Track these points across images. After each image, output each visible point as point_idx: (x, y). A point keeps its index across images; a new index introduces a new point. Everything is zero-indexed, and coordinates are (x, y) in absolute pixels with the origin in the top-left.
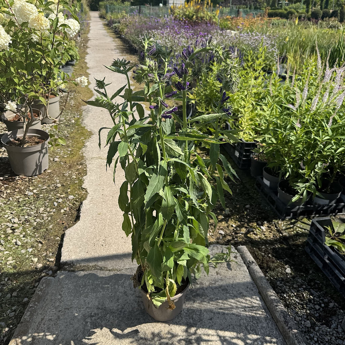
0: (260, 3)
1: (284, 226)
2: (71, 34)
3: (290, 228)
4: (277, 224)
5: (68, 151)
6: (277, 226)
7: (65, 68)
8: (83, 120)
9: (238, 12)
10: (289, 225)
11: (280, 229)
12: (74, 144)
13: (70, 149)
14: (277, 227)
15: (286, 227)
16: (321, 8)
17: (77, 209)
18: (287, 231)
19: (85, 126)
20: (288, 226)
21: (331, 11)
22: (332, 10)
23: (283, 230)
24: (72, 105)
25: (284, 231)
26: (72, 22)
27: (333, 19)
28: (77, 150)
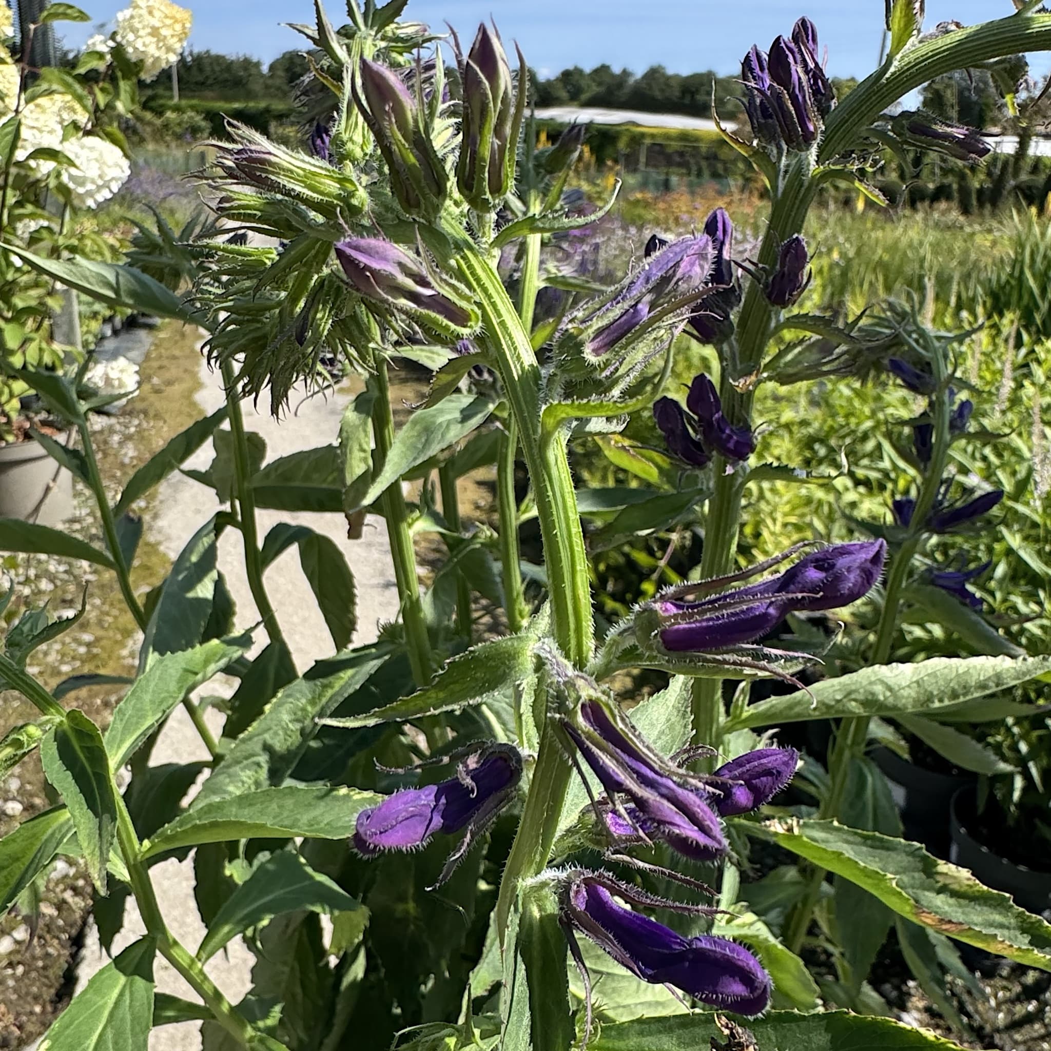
0: (725, 162)
1: (998, 1009)
2: (90, 194)
3: (1029, 1019)
4: (965, 997)
5: (79, 643)
6: (970, 1008)
7: (124, 336)
8: (155, 517)
9: (666, 186)
10: (1018, 999)
11: (988, 1028)
12: (108, 614)
13: (87, 637)
14: (969, 1016)
15: (1009, 1012)
16: (902, 177)
17: (74, 932)
18: (1018, 1037)
19: (160, 538)
20: (1020, 1010)
21: (931, 186)
22: (934, 181)
23: (998, 1030)
24: (127, 461)
25: (1005, 1036)
26: (92, 149)
27: (943, 205)
28: (116, 642)
